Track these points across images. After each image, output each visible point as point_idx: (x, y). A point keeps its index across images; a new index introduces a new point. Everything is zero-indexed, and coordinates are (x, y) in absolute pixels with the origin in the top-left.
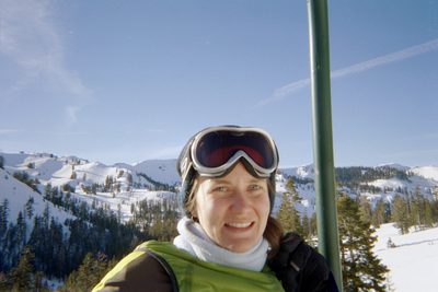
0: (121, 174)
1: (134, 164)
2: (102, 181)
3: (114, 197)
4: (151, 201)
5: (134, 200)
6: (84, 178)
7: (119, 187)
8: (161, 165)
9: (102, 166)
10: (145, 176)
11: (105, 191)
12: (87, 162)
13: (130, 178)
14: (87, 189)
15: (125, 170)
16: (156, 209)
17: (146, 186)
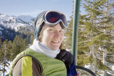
0: (14, 18)
1: (17, 16)
2: (8, 20)
3: (12, 25)
4: (23, 26)
5: (18, 26)
6: (3, 19)
7: (13, 22)
8: (25, 17)
9: (8, 16)
10: (20, 20)
11: (9, 23)
12: (3, 14)
13: (16, 20)
14: (4, 22)
15: (15, 18)
16: (24, 28)
17: (21, 22)
